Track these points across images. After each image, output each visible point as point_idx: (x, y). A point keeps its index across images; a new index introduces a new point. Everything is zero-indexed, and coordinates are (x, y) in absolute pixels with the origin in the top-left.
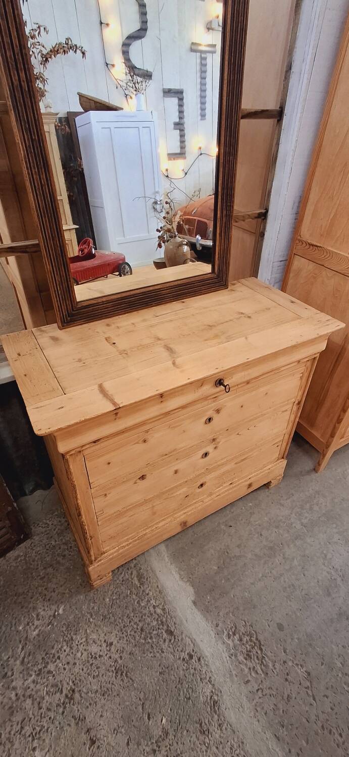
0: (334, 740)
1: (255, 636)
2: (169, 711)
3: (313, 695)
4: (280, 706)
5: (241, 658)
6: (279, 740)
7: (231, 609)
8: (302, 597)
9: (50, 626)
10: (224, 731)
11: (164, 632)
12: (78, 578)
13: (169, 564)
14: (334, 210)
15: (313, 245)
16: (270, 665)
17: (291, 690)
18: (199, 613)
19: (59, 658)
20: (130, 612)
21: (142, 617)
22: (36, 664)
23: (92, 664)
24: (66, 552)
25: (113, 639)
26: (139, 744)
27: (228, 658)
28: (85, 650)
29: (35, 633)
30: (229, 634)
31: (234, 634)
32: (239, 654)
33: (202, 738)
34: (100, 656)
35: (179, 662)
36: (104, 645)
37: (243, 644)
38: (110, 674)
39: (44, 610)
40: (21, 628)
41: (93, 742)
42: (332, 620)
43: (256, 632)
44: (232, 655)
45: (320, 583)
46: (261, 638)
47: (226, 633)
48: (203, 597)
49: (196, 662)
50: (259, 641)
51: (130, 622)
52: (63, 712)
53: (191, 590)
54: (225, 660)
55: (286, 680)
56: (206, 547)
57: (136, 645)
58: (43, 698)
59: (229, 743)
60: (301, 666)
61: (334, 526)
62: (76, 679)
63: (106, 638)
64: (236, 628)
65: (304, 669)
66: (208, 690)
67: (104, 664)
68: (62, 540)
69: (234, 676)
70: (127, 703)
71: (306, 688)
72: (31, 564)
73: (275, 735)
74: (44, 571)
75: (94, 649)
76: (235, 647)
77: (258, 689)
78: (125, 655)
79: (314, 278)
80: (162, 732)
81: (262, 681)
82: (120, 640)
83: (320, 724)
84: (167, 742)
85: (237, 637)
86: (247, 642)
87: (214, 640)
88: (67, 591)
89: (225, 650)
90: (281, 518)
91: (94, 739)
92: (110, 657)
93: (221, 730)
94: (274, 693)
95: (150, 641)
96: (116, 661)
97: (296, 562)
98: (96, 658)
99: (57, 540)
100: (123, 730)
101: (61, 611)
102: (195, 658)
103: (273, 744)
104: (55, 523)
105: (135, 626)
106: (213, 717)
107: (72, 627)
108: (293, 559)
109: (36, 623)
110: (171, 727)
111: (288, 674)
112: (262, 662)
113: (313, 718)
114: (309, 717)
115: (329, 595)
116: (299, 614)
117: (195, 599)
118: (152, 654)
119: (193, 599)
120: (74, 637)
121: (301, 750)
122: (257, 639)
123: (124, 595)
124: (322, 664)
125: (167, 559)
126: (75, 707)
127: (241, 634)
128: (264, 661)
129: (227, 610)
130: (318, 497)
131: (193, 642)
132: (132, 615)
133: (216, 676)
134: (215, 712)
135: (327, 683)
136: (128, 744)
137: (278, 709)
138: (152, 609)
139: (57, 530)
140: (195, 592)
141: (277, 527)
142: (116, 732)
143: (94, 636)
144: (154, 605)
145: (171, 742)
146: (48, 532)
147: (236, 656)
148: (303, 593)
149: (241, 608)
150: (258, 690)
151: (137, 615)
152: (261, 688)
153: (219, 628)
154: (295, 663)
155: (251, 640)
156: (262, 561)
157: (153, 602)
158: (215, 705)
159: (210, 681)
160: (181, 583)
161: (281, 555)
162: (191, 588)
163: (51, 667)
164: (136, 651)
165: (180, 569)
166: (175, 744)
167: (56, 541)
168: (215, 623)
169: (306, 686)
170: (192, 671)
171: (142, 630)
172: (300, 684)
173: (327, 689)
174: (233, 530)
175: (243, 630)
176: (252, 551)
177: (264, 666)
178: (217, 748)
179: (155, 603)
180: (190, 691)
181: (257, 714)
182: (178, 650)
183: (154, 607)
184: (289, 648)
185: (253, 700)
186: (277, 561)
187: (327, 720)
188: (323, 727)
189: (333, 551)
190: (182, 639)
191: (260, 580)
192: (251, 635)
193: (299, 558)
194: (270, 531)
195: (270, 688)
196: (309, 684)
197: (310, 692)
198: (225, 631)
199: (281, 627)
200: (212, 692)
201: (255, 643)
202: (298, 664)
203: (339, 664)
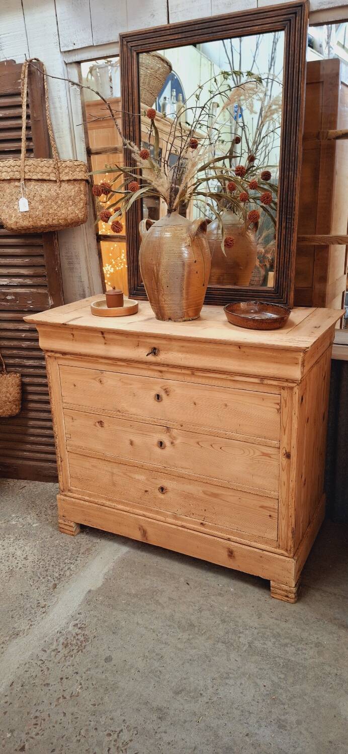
1: (87, 643)
3: (60, 704)
4: (37, 681)
5: (61, 640)
6: (11, 686)
7: (101, 618)
8: (154, 669)
9: (22, 526)
11: (52, 583)
13: (113, 561)
16: (67, 663)
17: (55, 685)
18: (82, 598)
20: (56, 557)
21: (56, 565)
25: (30, 559)
27: (56, 631)
28: (16, 549)
29: (14, 523)
30: (77, 624)
31: (80, 628)
32: (64, 637)
34: (16, 558)
35: (35, 601)
36: (24, 556)
37: (74, 637)
38: (7, 569)
39: (31, 518)
40: (14, 516)
42: (147, 703)
43: (91, 642)
44: (61, 632)
45: (184, 681)
46: (88, 648)
47: (76, 622)
48: (99, 594)
49: (41, 611)
50: (85, 648)
51: (48, 561)
53: (100, 583)
54: (53, 629)
55: (62, 679)
56: (149, 577)
57: (33, 572)
60: (81, 688)
61: (282, 676)
63: (30, 554)
64: (86, 627)
65: (80, 691)
66: (23, 625)
67: (12, 562)
69: (44, 640)
71: (63, 696)
73: (13, 683)
75: (19, 553)
76: (69, 632)
77: (42, 660)
78: (23, 569)
81: (50, 661)
82: (32, 562)
83: (38, 714)
85: (77, 631)
86: (78, 639)
87: (65, 616)
88: (50, 521)
89: (62, 626)
90: (240, 621)
92: (17, 563)
94: (45, 673)
95: (41, 578)
96: (17, 567)
97: (193, 652)
98: (13, 556)
101: (34, 525)
102: (44, 609)
103: (6, 682)
105: (47, 565)
106: (6, 637)
107: (28, 535)
108: (195, 648)
109: (20, 520)
111: (67, 678)
113: (40, 708)
114: (39, 704)
115: (177, 693)
116: (133, 671)
118: (32, 584)
119: (92, 589)
120: (21, 540)
121: (11, 703)
122: (85, 645)
123: (67, 548)
124: (94, 705)
125: (115, 558)
127: (83, 633)
128: (68, 657)
129: (99, 615)
130: (311, 648)
131: (57, 602)
132: (55, 559)
133: (37, 628)
134: (11, 637)
135: (77, 713)
137: (34, 679)
138: (67, 568)
140: (99, 589)
141: (223, 621)
143: (27, 548)
144: (70, 568)
147: (61, 636)
148: (160, 669)
149: (106, 624)
152: (45, 662)
153: (78, 616)
154: (82, 681)
155: (81, 642)
156: (169, 623)
157: (72, 566)
158: (16, 635)
159: (31, 625)
160: (101, 575)
161: (191, 636)
162: (102, 584)
164: (30, 574)
165: (113, 569)
168: (81, 611)
169: (65, 696)
170: (33, 611)
171: (47, 571)
172: (64, 691)
173: (72, 714)
174: (186, 587)
175: (88, 632)
176: (174, 611)
177: (65, 659)
180: (18, 616)
181: (23, 665)
182: (44, 597)
184: (92, 672)
185: (32, 659)
186: (180, 635)
187: (44, 720)
188: (36, 717)
189: (241, 684)
190: (54, 596)
191: (146, 628)
192: (86, 640)
193: (200, 653)
194: (212, 617)
195: (48, 668)
196: (68, 697)
197: (61, 700)
198: (78, 620)
199: (108, 659)
200: (24, 630)
201: (81, 645)
202: (81, 685)
203: (103, 720)
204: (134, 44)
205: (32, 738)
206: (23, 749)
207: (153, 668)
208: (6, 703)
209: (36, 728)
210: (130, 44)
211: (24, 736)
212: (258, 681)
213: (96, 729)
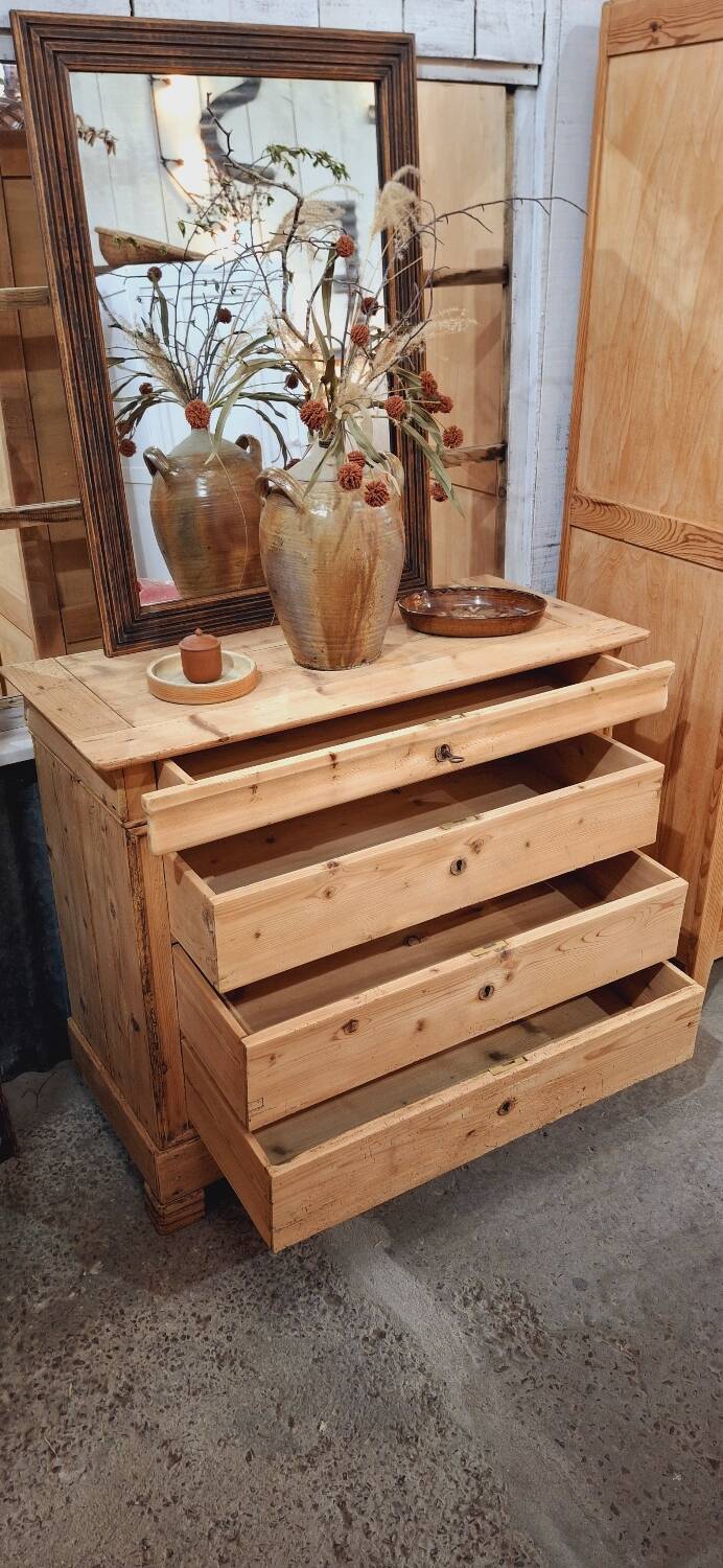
0: (679, 1441)
1: (523, 1301)
2: (334, 1413)
3: (642, 1383)
4: (570, 1401)
5: (491, 1335)
6: (562, 1445)
7: (473, 1260)
8: (632, 1236)
9: (73, 1294)
10: (450, 1437)
11: (322, 1299)
12: (128, 1218)
14: (625, 434)
15: (600, 504)
16: (554, 1344)
17: (595, 1378)
18: (399, 1269)
19: (96, 1341)
20: (247, 1269)
21: (273, 1275)
22: (50, 1350)
23: (167, 1350)
24: (99, 1177)
25: (209, 1310)
26: (270, 1458)
27: (462, 1335)
28: (151, 1329)
29: (41, 1305)
30: (465, 1299)
31: (478, 1299)
32: (485, 1329)
33: (402, 1449)
34: (184, 1337)
35: (356, 1344)
36: (192, 1321)
37: (497, 1314)
38: (209, 1363)
39: (58, 1269)
40: (12, 1298)
41: (174, 1459)
42: (696, 1271)
43: (525, 1294)
44: (471, 1330)
45: (676, 1212)
46: (535, 1302)
47: (458, 1298)
48: (409, 1241)
49: (392, 1343)
50: (532, 1309)
51: (247, 1284)
52: (111, 1419)
53: (382, 1231)
54: (456, 1338)
55: (587, 1363)
57: (260, 1320)
58: (69, 1399)
59: (459, 1453)
60: (621, 1342)
62: (134, 1372)
63: (195, 1309)
64: (482, 1289)
65: (627, 1346)
66: (417, 1382)
67: (193, 1349)
68: (86, 1157)
69: (474, 1360)
70: (245, 1404)
71: (627, 1374)
72: (22, 1199)
73: (557, 1441)
74: (50, 1209)
75: (170, 1327)
76: (478, 1319)
77: (526, 1379)
78: (236, 1335)
79: (612, 568)
80: (320, 1442)
81: (534, 1368)
82: (225, 1311)
83: (650, 1422)
84: (330, 1455)
85: (482, 1304)
86: (505, 1310)
87: (432, 1310)
88: (106, 1239)
89: (455, 1324)
91: (179, 1454)
92: (206, 1339)
93: (443, 1436)
94: (559, 1384)
95: (291, 1312)
96: (218, 1344)
97: (622, 1179)
98: (175, 1340)
99: (75, 1156)
100: (237, 1441)
101: (94, 1271)
102: (390, 1336)
103: (549, 1452)
104: (70, 1128)
105: (259, 1290)
106: (425, 1419)
107: (120, 1295)
108: (618, 1173)
109: (41, 1290)
110: (338, 1435)
111: (590, 1355)
112: (537, 1340)
113: (637, 1413)
114: (629, 1413)
116: (622, 1263)
117: (392, 1246)
118: (296, 1333)
119: (385, 1244)
120: (127, 1310)
121: (607, 1457)
122: (527, 1305)
124: (667, 1337)
126: (135, 1411)
127: (492, 1298)
128: (539, 1338)
129: (463, 1261)
131: (386, 1311)
133: (434, 1362)
134: (433, 1414)
135: (673, 1365)
136: (249, 1459)
137: (567, 1405)
138: (295, 1263)
139: (74, 1140)
140: (390, 1235)
141: (584, 1121)
142: (222, 1443)
143: (170, 1307)
144: (299, 1257)
145: (338, 1455)
146: (54, 1144)
147: (480, 1331)
148: (635, 1229)
149: (494, 1258)
150: (523, 1381)
151: (263, 1273)
152: (531, 1378)
153: (444, 1290)
154: (607, 1338)
155: (513, 1308)
156: (547, 1180)
157: (297, 1253)
158: (431, 1403)
159: (422, 1370)
160: (360, 1221)
161: (590, 1168)
162: (383, 1228)
163: (81, 1354)
164: (262, 1328)
166: (347, 1458)
167: (73, 1159)
168: (435, 1283)
169: (628, 1371)
170: (383, 1356)
171: (274, 1297)
172: (616, 1368)
173: (674, 1372)
175: (496, 1291)
176: (522, 1162)
177: (540, 1345)
178: (434, 1461)
179: (302, 1253)
180: (379, 1385)
181: (521, 1414)
182: (352, 1326)
183: (300, 1260)
184: (595, 1315)
185: (514, 1394)
186: (580, 1178)
187: (667, 1415)
188: (657, 1425)
189: (711, 1158)
190: (362, 1309)
191: (538, 1211)
192: (514, 1300)
193: (631, 1172)
194: (566, 1127)
195: (549, 1377)
196: (634, 1368)
197: (635, 1379)
198: (456, 1294)
199: (580, 1284)
200: (426, 1385)
201: (522, 1312)
202: (615, 1341)
203: (703, 1336)
204: (62, 46)
205: (697, 1444)
206: (714, 1464)
207: (629, 1236)
208: (601, 1464)
209: (679, 1433)
210: (51, 46)
211: (688, 1455)
212: (714, 1139)
213: (716, 1350)
